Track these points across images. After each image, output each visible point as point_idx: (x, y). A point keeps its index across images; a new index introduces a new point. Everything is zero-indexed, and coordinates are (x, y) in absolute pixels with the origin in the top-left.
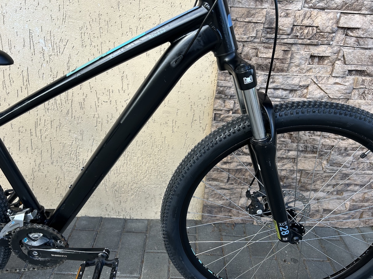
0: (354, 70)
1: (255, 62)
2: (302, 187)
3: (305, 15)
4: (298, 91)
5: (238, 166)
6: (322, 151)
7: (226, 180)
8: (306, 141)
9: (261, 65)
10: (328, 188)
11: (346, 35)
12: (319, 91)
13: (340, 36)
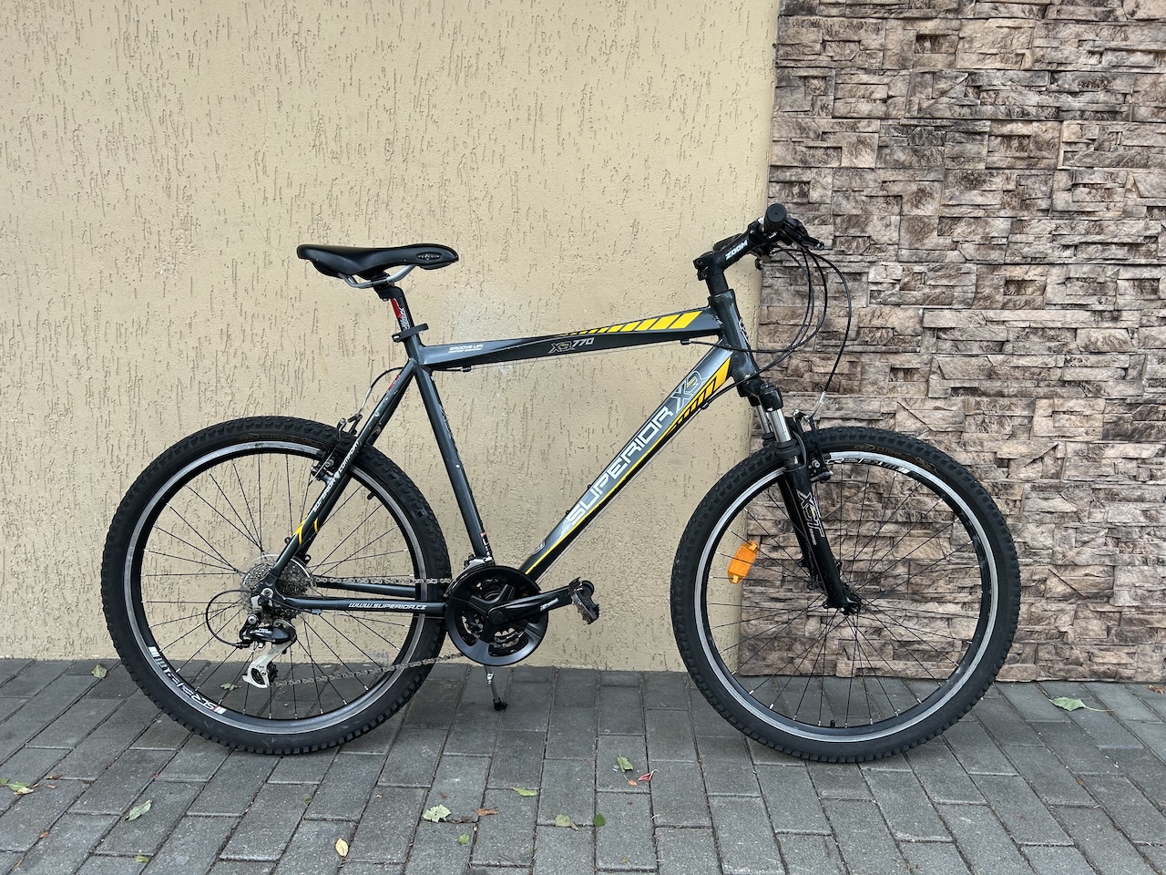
0: (961, 388)
1: (808, 380)
2: (914, 593)
3: (873, 313)
4: (881, 422)
5: (797, 553)
6: (936, 523)
7: (778, 583)
8: (907, 504)
9: (817, 384)
10: (961, 595)
11: (938, 338)
12: (912, 419)
13: (929, 340)
